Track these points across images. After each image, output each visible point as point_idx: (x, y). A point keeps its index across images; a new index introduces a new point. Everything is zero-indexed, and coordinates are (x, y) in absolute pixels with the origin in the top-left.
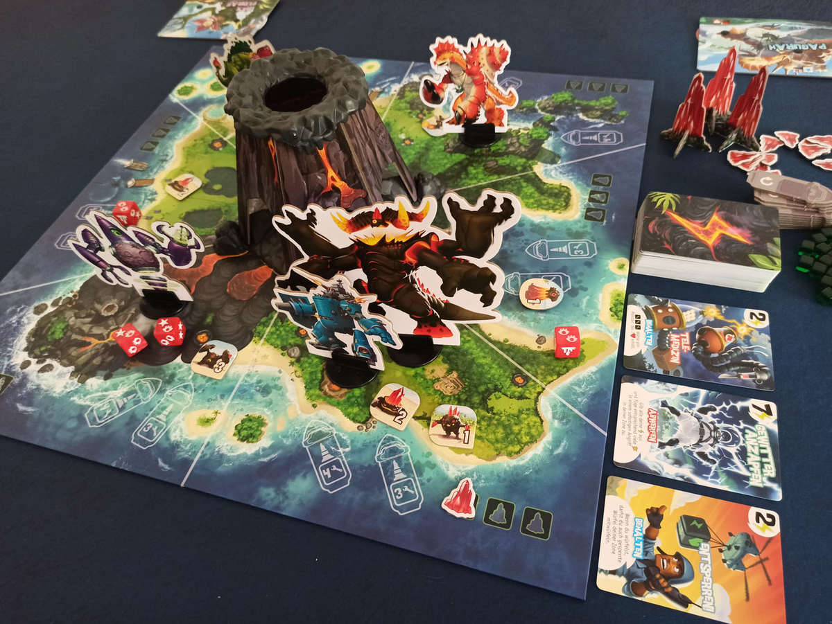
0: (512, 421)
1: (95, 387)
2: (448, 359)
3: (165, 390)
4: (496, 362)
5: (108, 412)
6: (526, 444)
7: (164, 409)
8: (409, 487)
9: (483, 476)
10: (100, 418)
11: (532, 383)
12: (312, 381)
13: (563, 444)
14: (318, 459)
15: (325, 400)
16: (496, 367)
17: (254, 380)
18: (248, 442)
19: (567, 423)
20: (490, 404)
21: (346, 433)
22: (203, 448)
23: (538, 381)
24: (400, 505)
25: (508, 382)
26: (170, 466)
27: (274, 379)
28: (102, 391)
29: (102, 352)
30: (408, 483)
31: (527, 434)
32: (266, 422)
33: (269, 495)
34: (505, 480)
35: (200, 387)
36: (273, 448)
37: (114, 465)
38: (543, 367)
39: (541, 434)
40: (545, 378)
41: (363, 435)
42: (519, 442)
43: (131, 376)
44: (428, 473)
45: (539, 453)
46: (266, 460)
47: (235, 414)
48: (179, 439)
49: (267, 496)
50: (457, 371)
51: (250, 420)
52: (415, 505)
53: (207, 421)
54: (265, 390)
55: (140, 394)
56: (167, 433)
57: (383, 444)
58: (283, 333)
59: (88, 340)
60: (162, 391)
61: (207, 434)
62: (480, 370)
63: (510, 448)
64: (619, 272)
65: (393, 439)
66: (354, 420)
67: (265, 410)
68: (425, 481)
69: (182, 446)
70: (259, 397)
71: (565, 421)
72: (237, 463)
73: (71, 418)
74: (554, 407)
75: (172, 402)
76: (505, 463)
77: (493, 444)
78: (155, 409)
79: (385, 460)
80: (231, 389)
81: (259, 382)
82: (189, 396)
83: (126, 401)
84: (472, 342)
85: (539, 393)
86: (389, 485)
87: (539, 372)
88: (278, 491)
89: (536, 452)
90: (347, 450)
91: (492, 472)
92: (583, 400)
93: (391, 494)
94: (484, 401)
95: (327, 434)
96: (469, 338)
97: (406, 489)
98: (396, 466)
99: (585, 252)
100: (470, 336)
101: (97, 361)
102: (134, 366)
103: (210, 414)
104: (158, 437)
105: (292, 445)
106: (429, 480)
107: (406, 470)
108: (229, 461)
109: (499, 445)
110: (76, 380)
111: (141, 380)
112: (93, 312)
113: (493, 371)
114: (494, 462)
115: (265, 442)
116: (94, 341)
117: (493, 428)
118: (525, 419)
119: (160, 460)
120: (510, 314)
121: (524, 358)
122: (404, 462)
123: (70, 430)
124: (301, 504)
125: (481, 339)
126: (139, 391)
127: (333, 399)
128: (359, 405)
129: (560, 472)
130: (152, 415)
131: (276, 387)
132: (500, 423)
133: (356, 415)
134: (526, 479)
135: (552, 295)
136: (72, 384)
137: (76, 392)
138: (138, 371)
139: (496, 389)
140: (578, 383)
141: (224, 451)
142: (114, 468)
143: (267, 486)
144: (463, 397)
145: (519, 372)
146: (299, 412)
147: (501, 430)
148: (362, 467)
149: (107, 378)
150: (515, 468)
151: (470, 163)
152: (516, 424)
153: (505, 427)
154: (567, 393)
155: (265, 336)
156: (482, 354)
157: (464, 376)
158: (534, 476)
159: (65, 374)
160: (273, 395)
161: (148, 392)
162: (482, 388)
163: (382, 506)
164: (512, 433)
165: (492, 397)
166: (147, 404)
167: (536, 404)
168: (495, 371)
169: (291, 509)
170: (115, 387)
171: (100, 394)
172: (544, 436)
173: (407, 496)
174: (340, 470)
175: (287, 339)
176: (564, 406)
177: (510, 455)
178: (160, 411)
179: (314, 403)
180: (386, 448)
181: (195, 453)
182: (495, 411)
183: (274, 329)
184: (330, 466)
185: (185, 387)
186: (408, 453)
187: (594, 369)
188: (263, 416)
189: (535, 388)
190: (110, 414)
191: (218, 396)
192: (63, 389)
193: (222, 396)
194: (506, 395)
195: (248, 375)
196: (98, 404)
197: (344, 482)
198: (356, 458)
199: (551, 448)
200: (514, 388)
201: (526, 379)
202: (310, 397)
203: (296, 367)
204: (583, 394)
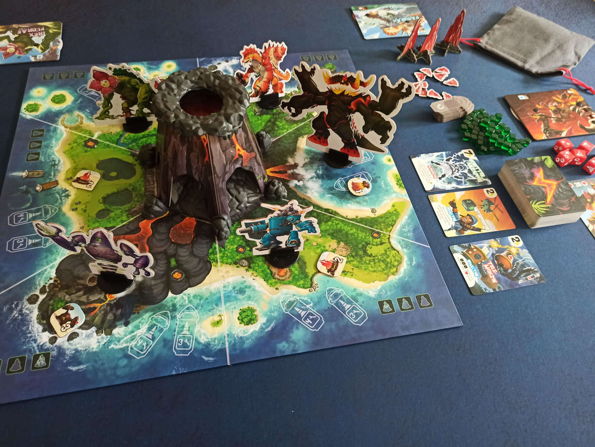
0: (385, 257)
1: (122, 334)
2: (334, 237)
3: (175, 316)
4: (359, 230)
5: (145, 344)
6: (398, 266)
7: (183, 327)
8: (356, 310)
9: (387, 290)
10: (142, 351)
11: (383, 234)
12: (266, 276)
13: (414, 259)
14: (299, 316)
15: (281, 283)
16: (360, 232)
17: (230, 288)
18: (252, 324)
19: (409, 249)
20: (369, 252)
21: (305, 297)
22: (226, 339)
23: (385, 232)
24: (357, 321)
25: (371, 238)
26: (213, 357)
27: (242, 283)
28: (130, 334)
29: (108, 310)
30: (354, 308)
31: (395, 260)
32: (255, 308)
33: (284, 346)
34: (398, 287)
35: (198, 305)
36: (269, 321)
37: (174, 373)
38: (383, 224)
39: (401, 258)
40: (387, 230)
41: (315, 294)
42: (394, 266)
43: (144, 317)
44: (360, 299)
45: (406, 268)
46: (269, 329)
47: (232, 312)
48: (207, 340)
49: (283, 347)
50: (342, 241)
51: (244, 312)
52: (364, 317)
53: (218, 323)
54: (242, 291)
55: (159, 325)
56: (196, 340)
57: (328, 294)
58: (229, 254)
59: (92, 306)
60: (173, 318)
61: (223, 330)
62: (353, 237)
63: (392, 271)
64: (389, 163)
65: (332, 290)
66: (304, 288)
67: (250, 302)
68: (362, 304)
69: (212, 343)
70: (240, 296)
71: (408, 248)
72: (253, 338)
73: (119, 359)
74: (399, 242)
75: (186, 321)
76: (393, 279)
77: (382, 272)
78: (177, 330)
79: (335, 302)
80: (220, 298)
81: (234, 288)
82: (195, 313)
83: (152, 333)
84: (340, 223)
85: (389, 238)
86: (345, 313)
87: (382, 227)
88: (287, 342)
89: (404, 267)
90: (311, 305)
91: (391, 286)
92: (410, 234)
93: (349, 318)
94: (365, 252)
95: (295, 301)
96: (338, 222)
97: (355, 312)
98: (342, 302)
99: (368, 158)
100: (337, 221)
101: (110, 317)
102: (141, 310)
103: (217, 318)
104: (192, 345)
105: (279, 315)
106: (363, 303)
107: (349, 302)
108: (247, 339)
109: (386, 272)
110: (103, 335)
111: (154, 316)
112: (80, 287)
113: (360, 235)
114: (388, 281)
115: (262, 320)
116: (98, 305)
117: (378, 264)
118: (390, 254)
119: (204, 357)
120: (350, 201)
121: (371, 223)
122: (345, 299)
123: (124, 367)
124: (305, 343)
125: (343, 220)
126: (157, 324)
127: (285, 281)
128: (302, 279)
129: (420, 273)
130: (178, 333)
131: (246, 287)
132: (379, 260)
133: (303, 284)
134: (407, 283)
135: (365, 185)
136: (103, 338)
137: (110, 342)
138: (147, 312)
139: (367, 244)
140: (403, 227)
141: (241, 335)
142: (176, 375)
143: (280, 342)
144: (354, 254)
145: (373, 231)
146: (271, 296)
147: (382, 264)
148: (325, 311)
149: (126, 324)
150: (400, 279)
151: (276, 120)
152: (387, 258)
153: (384, 261)
154: (401, 233)
155: (219, 260)
156: (349, 228)
157: (347, 243)
158: (410, 280)
159: (92, 334)
160: (248, 292)
161: (164, 322)
162: (360, 246)
163: (348, 325)
164: (388, 263)
165: (368, 248)
166: (170, 329)
167: (391, 245)
168: (362, 235)
169: (302, 349)
170: (138, 328)
171: (129, 336)
172: (403, 258)
173: (357, 315)
174: (315, 317)
175: (234, 257)
176: (404, 240)
177: (393, 274)
178: (181, 329)
179: (275, 287)
180: (331, 295)
181: (224, 344)
182: (373, 255)
183: (221, 254)
184: (307, 317)
185: (188, 309)
186: (344, 293)
187: (406, 217)
188: (251, 306)
189: (385, 236)
190: (147, 345)
191: (215, 306)
192: (98, 344)
193: (217, 305)
194: (374, 245)
195: (225, 287)
196: (133, 343)
197: (320, 322)
198: (318, 307)
199: (409, 263)
200: (375, 240)
201: (378, 233)
202: (271, 285)
203: (251, 272)
204: (409, 231)
